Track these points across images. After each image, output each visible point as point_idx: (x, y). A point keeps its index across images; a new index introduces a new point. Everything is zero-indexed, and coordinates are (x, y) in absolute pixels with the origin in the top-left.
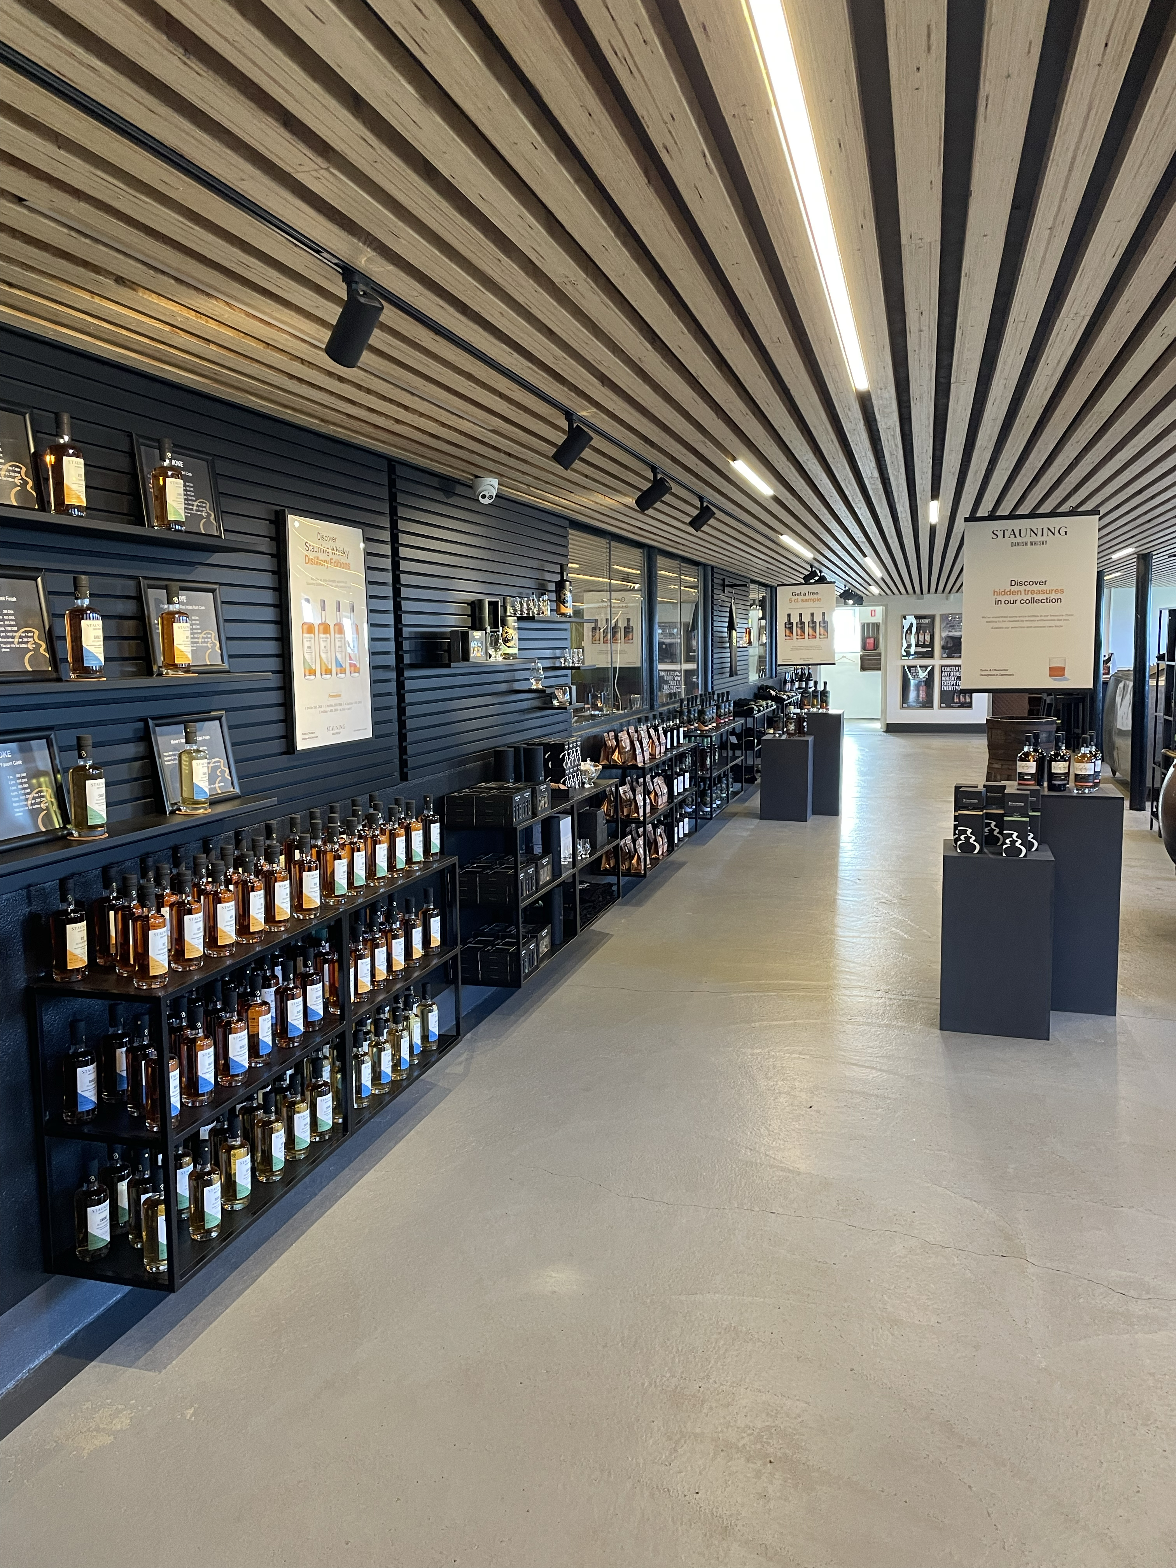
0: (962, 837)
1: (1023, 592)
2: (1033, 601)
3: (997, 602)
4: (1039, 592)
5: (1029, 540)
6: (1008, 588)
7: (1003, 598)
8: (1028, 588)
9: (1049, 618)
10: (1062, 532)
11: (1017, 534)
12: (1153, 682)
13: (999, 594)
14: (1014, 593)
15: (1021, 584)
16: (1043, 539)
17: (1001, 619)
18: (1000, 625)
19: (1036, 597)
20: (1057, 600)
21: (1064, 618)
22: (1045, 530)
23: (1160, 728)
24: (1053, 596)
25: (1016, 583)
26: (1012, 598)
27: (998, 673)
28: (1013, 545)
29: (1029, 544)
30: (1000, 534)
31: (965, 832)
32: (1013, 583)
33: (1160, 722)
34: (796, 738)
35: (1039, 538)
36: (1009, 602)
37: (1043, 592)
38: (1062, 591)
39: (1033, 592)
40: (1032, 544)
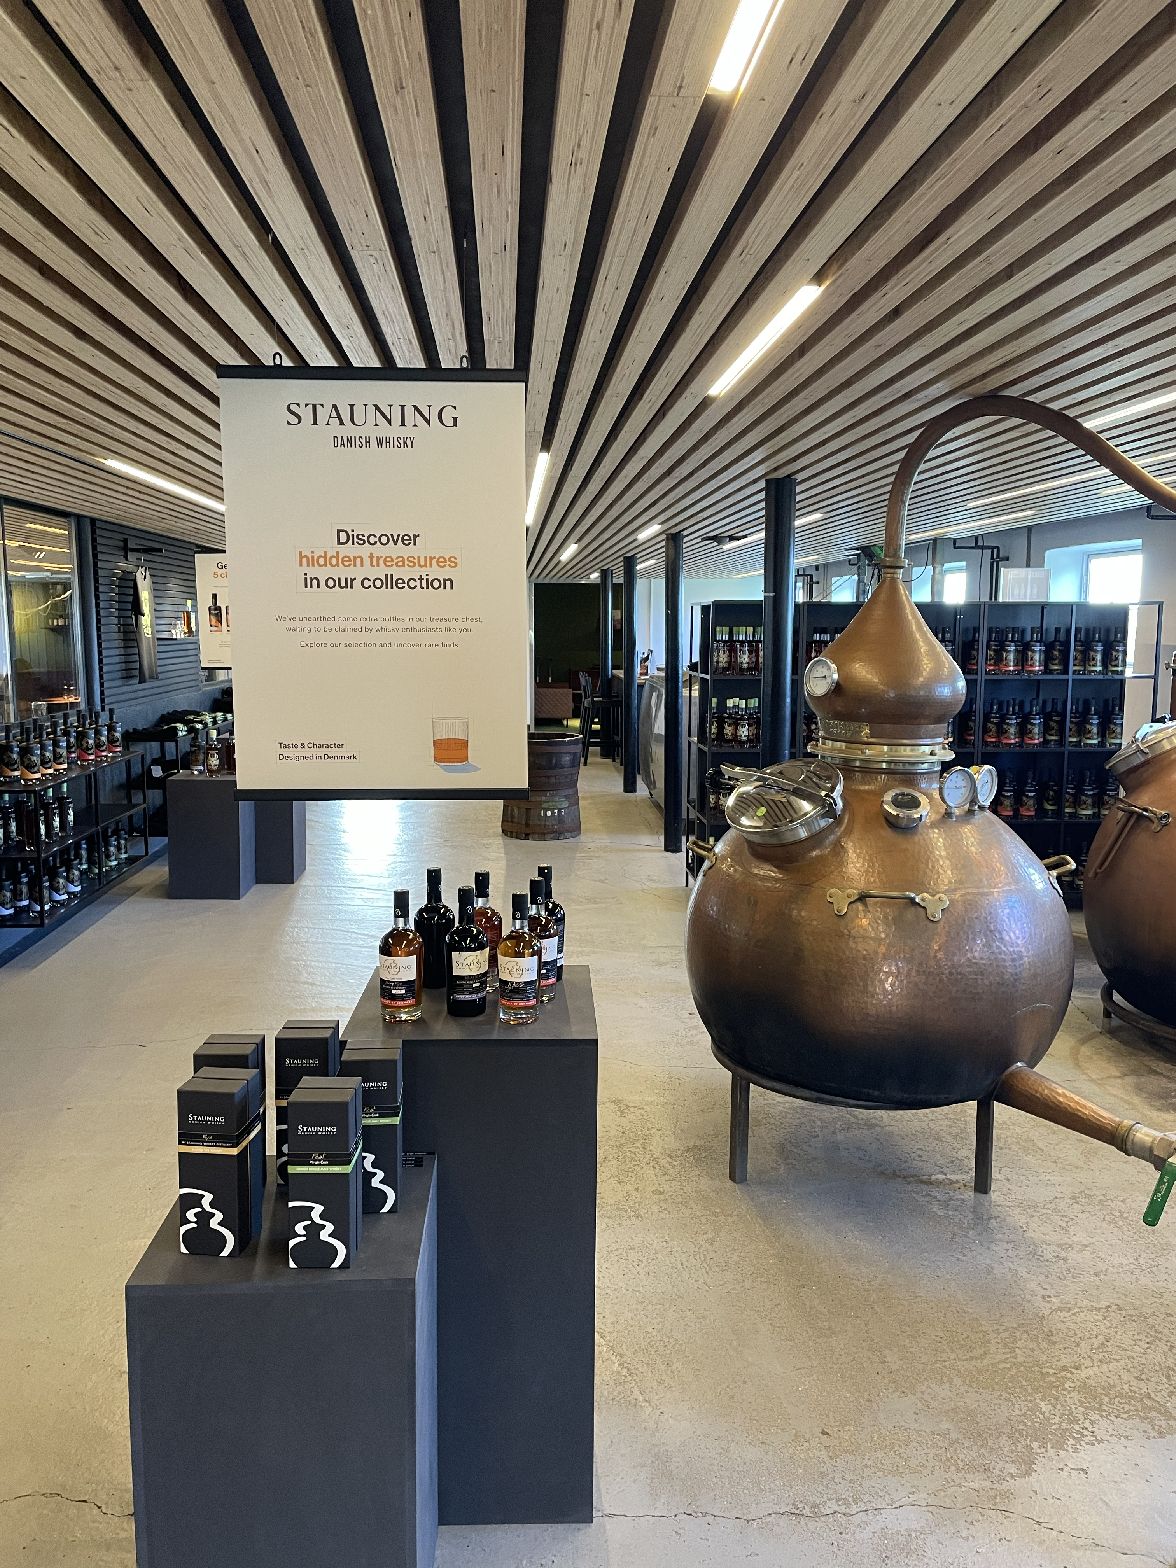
0: (191, 1215)
1: (367, 561)
2: (390, 582)
3: (309, 583)
4: (402, 562)
5: (374, 434)
6: (333, 549)
7: (322, 573)
8: (379, 550)
9: (429, 624)
10: (447, 419)
11: (346, 418)
12: (685, 692)
13: (313, 561)
14: (345, 561)
15: (363, 540)
16: (403, 432)
17: (319, 624)
18: (322, 637)
19: (398, 573)
20: (443, 584)
21: (459, 625)
22: (409, 412)
23: (694, 757)
24: (435, 572)
25: (352, 538)
26: (342, 573)
27: (321, 752)
28: (339, 442)
29: (374, 443)
30: (306, 414)
31: (196, 1201)
32: (343, 536)
33: (694, 749)
34: (220, 778)
35: (395, 431)
36: (337, 583)
37: (413, 562)
38: (453, 562)
39: (388, 561)
40: (380, 443)
